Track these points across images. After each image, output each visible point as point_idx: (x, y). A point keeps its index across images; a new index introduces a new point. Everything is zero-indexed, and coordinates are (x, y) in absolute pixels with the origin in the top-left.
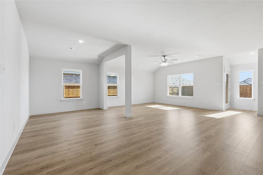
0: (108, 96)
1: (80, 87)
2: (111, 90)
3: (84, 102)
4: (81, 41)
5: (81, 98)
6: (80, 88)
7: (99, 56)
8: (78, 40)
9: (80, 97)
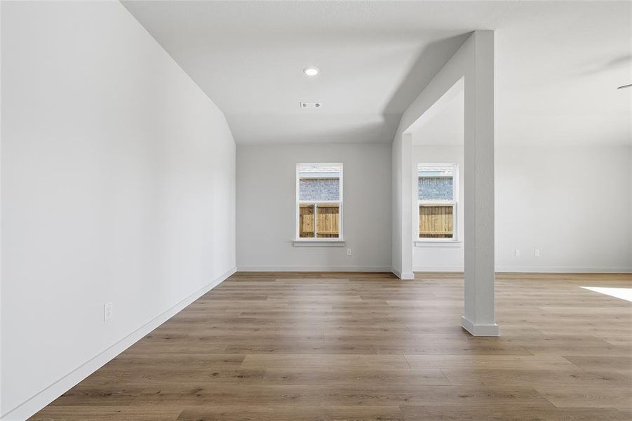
0: (421, 236)
1: (340, 209)
2: (439, 216)
3: (349, 251)
4: (312, 72)
5: (341, 238)
6: (338, 212)
7: (386, 114)
8: (304, 70)
9: (337, 236)
